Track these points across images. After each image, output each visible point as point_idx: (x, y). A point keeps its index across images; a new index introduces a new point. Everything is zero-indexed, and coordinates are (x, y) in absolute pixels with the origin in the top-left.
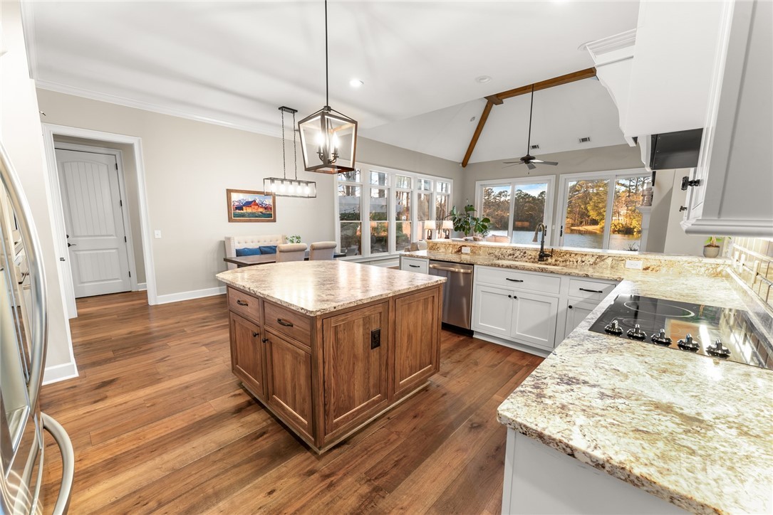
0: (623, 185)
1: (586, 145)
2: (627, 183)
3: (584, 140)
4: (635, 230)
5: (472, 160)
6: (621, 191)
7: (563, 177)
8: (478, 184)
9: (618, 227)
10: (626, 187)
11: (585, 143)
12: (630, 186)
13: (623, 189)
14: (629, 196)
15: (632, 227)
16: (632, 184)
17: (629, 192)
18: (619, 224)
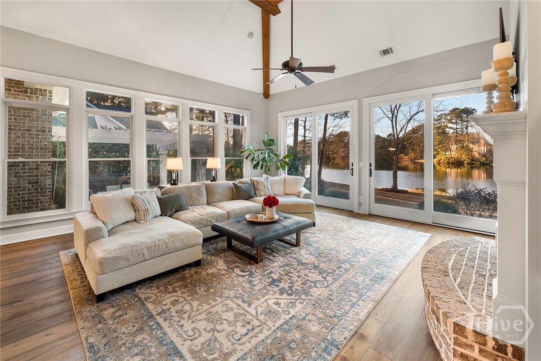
0: (451, 128)
1: (389, 60)
2: (454, 126)
3: (386, 52)
4: (465, 162)
5: (273, 90)
6: (450, 133)
7: (366, 101)
8: (280, 115)
9: (451, 160)
10: (454, 129)
11: (387, 56)
12: (457, 128)
13: (451, 131)
14: (457, 136)
15: (462, 160)
16: (458, 127)
17: (457, 133)
18: (451, 158)
